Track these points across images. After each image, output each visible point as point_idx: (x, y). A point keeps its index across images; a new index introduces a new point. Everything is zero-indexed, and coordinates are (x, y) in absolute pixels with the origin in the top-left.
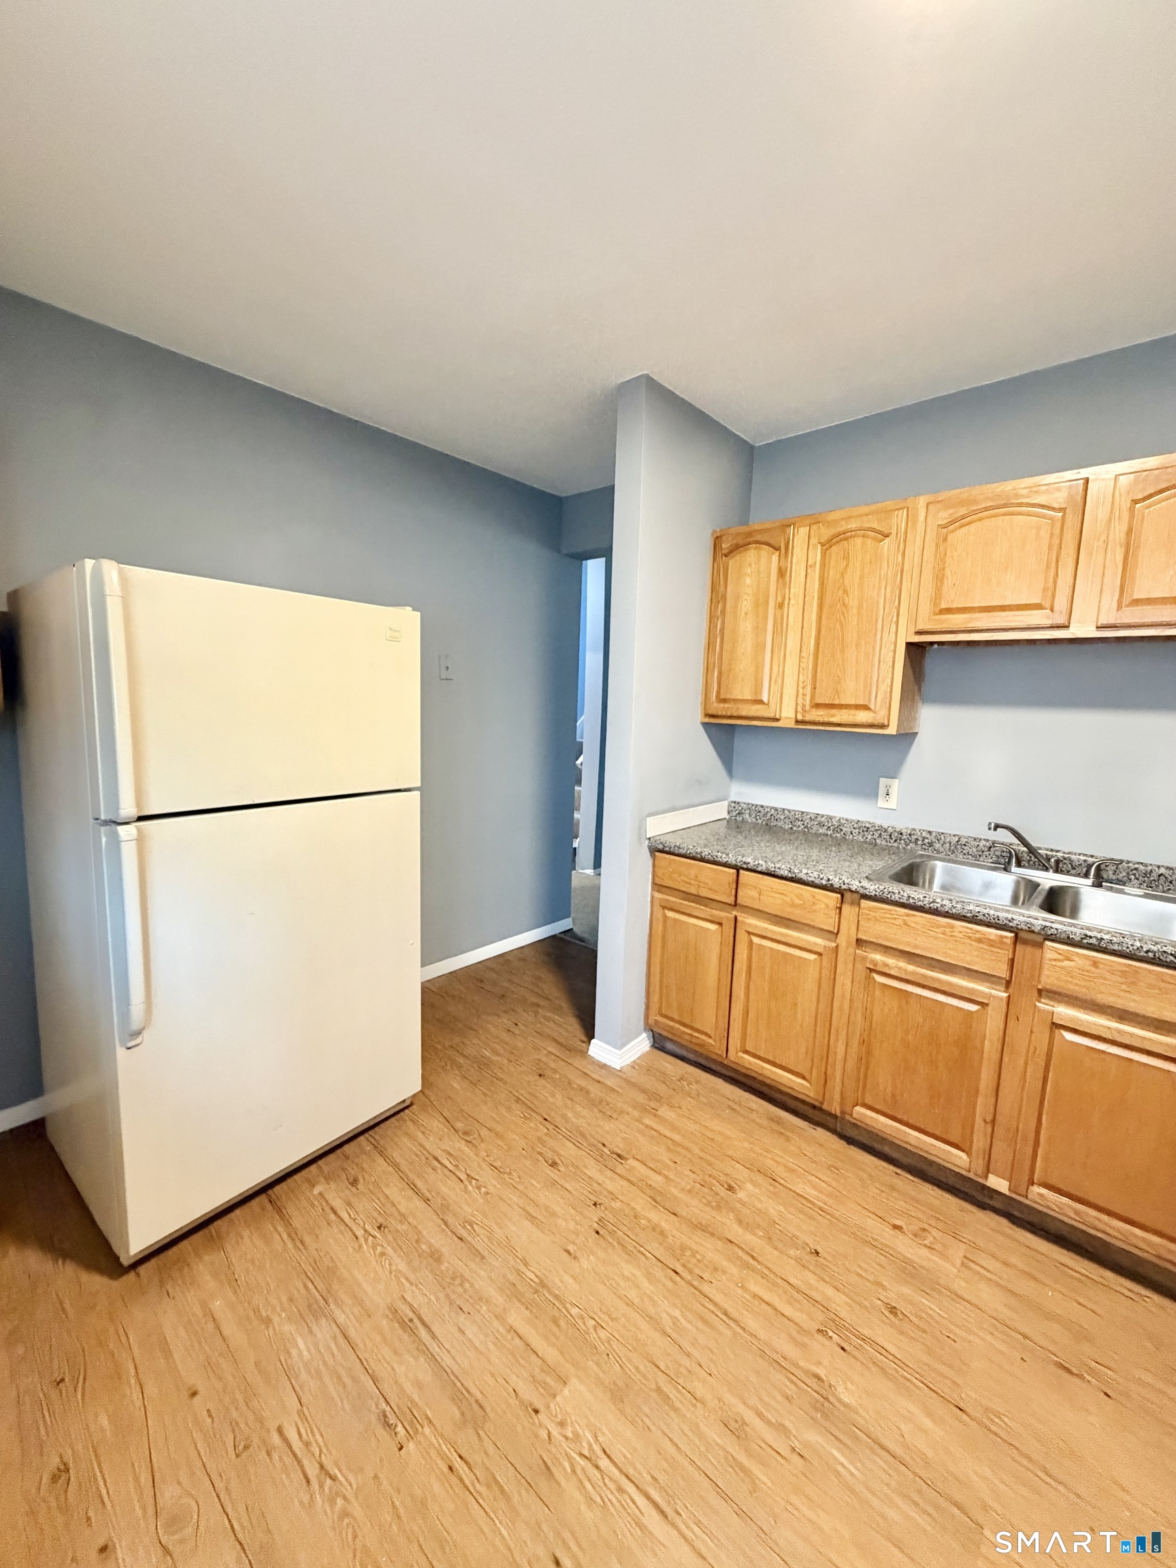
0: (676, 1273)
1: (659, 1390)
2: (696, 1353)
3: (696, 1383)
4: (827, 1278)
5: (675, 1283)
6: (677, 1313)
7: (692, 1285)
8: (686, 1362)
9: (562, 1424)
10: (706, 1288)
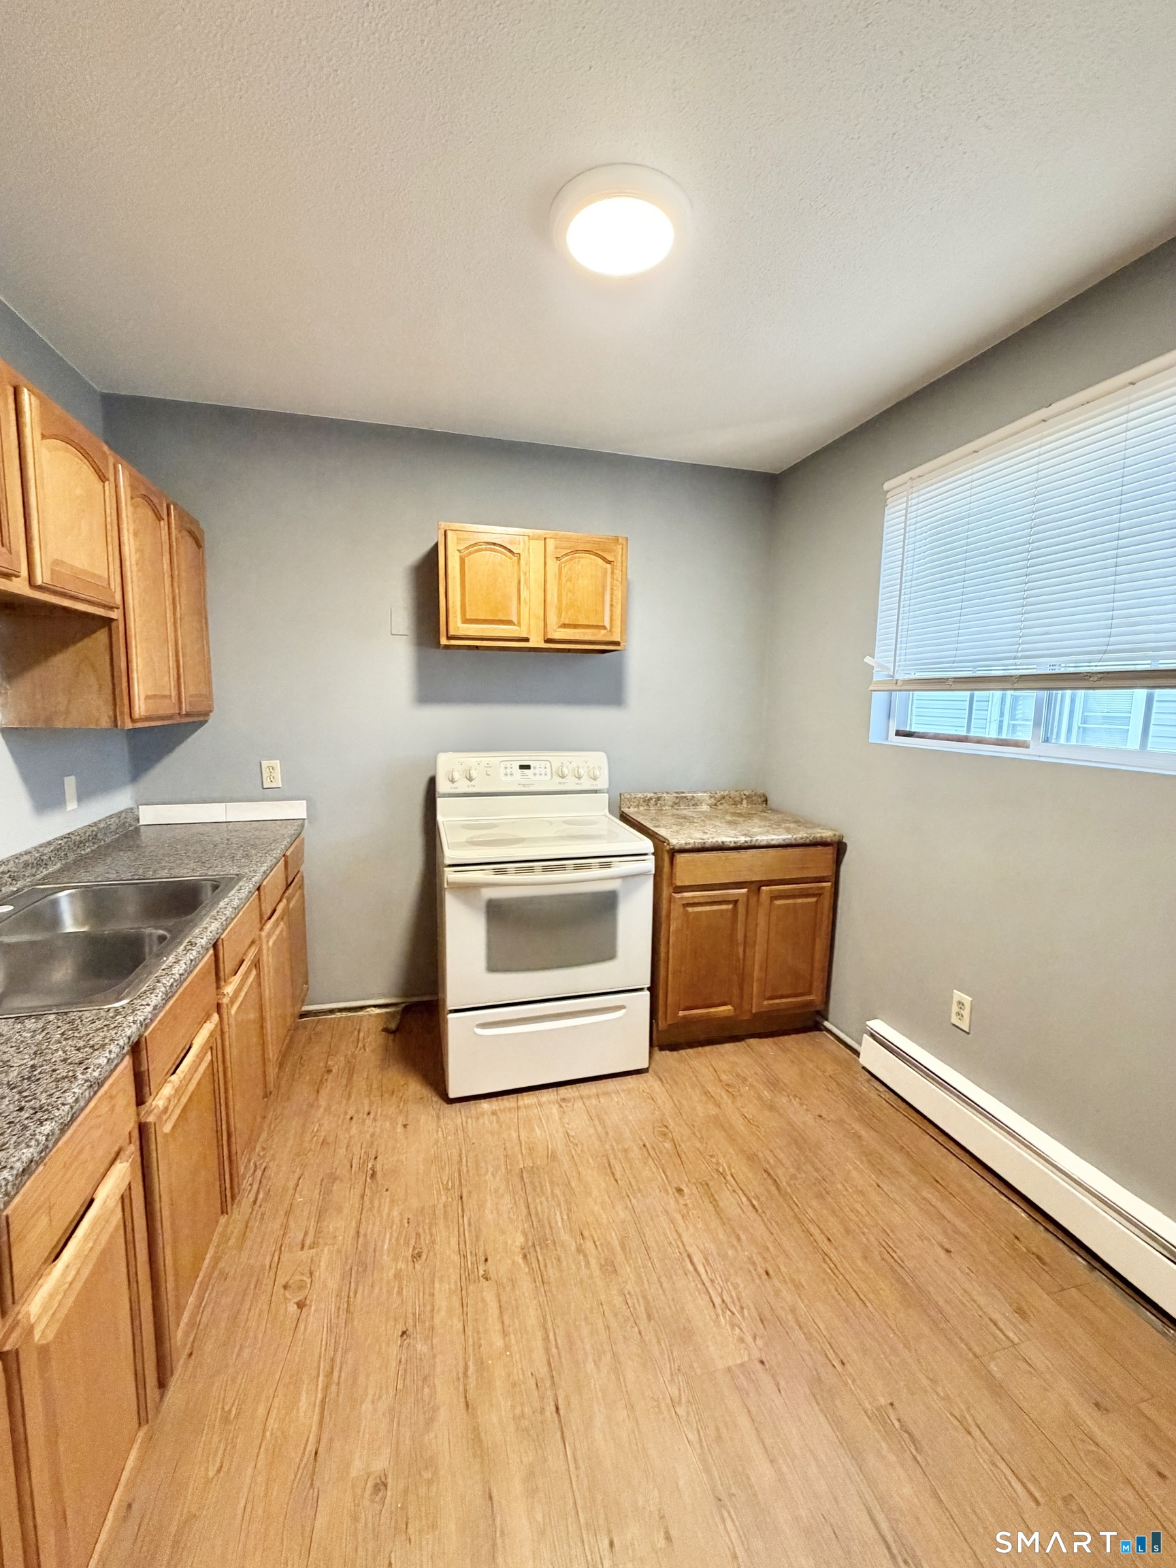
0: (557, 1409)
1: (650, 1317)
2: (600, 1326)
3: (618, 1306)
4: (428, 1308)
5: (567, 1398)
6: (590, 1366)
7: (553, 1383)
8: (614, 1324)
9: (742, 1340)
10: (543, 1370)
